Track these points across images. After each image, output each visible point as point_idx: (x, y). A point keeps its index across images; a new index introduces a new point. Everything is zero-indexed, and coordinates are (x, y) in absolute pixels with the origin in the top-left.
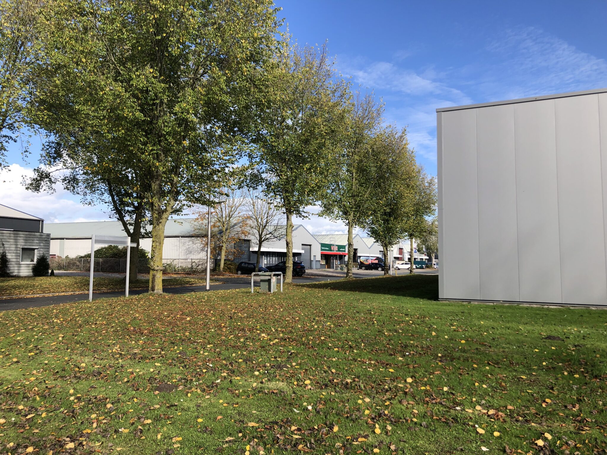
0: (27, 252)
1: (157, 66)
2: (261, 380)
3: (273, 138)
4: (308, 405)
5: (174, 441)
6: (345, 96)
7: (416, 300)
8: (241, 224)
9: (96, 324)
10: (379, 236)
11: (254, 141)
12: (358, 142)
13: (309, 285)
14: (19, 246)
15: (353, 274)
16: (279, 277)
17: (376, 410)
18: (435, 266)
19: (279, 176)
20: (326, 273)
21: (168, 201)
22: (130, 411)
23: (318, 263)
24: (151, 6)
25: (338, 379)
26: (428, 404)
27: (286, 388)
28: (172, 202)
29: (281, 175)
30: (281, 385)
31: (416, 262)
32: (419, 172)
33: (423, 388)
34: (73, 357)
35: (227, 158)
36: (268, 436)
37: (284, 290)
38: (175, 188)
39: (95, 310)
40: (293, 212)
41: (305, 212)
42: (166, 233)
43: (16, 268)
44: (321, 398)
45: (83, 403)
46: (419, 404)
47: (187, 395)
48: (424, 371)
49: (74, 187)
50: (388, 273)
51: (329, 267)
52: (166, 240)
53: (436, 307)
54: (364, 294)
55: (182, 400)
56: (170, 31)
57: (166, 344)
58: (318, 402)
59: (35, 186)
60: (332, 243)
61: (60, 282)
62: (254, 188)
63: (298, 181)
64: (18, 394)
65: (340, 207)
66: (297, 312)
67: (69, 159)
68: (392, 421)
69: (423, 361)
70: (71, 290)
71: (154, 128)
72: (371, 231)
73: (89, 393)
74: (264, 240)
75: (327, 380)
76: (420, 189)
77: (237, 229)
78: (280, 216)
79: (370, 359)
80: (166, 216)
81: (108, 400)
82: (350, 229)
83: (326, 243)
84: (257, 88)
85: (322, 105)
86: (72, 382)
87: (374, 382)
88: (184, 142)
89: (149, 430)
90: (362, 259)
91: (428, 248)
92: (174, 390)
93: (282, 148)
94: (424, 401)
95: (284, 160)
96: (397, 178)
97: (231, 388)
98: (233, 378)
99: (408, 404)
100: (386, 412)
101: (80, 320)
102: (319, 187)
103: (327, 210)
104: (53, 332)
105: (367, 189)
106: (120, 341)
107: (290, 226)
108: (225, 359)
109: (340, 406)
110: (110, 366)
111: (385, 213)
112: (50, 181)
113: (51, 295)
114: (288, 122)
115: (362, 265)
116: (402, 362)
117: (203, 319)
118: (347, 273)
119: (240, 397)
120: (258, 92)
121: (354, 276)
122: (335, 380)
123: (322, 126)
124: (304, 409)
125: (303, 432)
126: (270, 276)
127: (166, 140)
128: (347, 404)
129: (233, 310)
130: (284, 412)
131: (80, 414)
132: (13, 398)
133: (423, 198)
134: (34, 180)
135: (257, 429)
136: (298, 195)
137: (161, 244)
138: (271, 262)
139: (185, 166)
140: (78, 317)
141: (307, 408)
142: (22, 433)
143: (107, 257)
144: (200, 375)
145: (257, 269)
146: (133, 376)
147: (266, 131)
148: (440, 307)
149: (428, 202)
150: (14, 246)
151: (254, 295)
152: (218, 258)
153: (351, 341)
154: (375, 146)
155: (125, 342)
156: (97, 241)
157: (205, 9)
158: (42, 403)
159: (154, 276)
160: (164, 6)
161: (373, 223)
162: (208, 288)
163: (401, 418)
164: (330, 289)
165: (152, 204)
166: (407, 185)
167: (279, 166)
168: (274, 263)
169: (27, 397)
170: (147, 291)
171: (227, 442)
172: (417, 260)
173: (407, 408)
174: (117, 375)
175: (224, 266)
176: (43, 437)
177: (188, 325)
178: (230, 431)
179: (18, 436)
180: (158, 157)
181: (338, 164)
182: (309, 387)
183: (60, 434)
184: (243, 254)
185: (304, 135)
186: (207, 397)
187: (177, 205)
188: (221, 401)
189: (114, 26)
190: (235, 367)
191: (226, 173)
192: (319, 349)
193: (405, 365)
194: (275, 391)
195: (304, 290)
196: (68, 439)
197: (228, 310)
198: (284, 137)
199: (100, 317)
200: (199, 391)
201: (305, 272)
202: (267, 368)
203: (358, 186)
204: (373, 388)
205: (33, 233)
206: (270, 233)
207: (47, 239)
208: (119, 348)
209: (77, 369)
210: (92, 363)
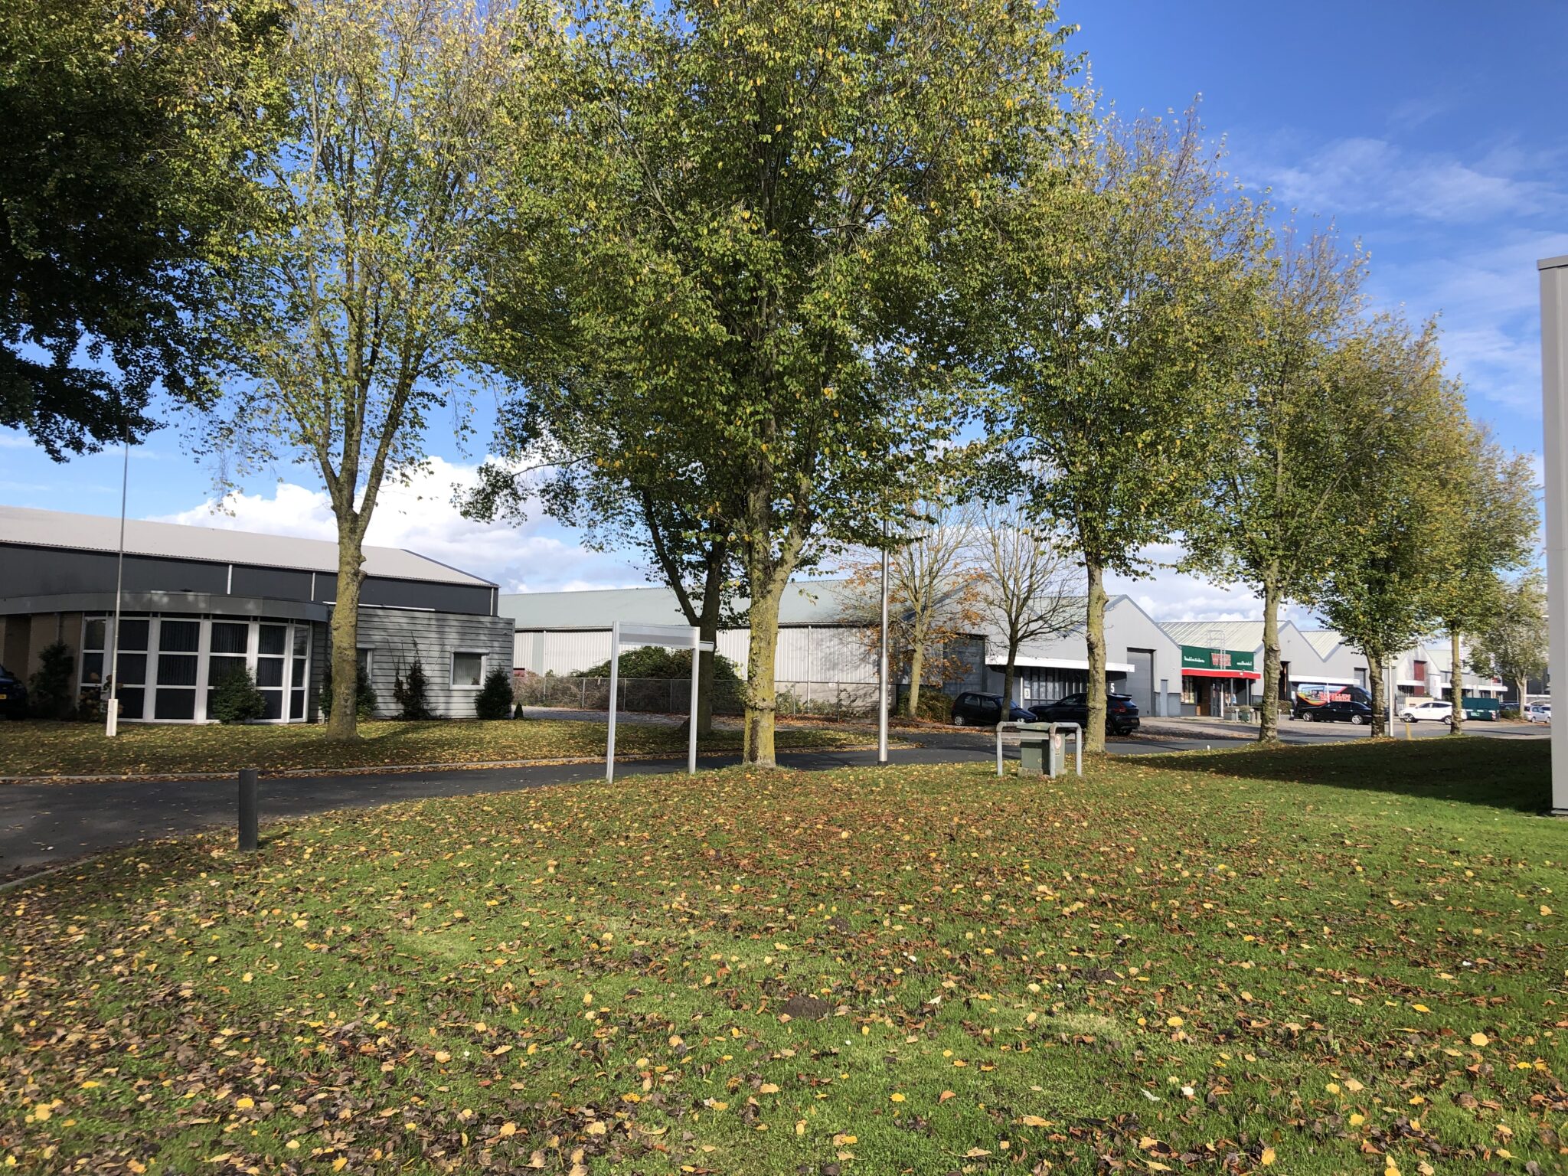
0: (466, 660)
1: (760, 204)
2: (1046, 1006)
3: (1052, 366)
4: (1182, 1084)
5: (837, 1143)
6: (1252, 242)
7: (1481, 811)
8: (961, 594)
9: (627, 837)
10: (1356, 627)
11: (1000, 378)
12: (1291, 365)
13: (1153, 759)
14: (448, 648)
15: (1280, 732)
16: (1071, 736)
17: (1384, 1117)
18: (1530, 715)
19: (1066, 466)
20: (1197, 729)
21: (786, 538)
22: (726, 1057)
23: (1174, 700)
24: (747, 58)
25: (1260, 1021)
26: (1542, 1113)
27: (1117, 1031)
28: (796, 540)
29: (1073, 463)
30: (1103, 1023)
31: (1468, 703)
32: (1476, 442)
33: (1522, 1065)
34: (582, 915)
35: (932, 426)
36: (1077, 1155)
37: (1085, 769)
38: (805, 506)
39: (621, 803)
40: (1106, 560)
41: (1139, 562)
42: (783, 619)
43: (442, 699)
44: (1217, 1069)
45: (616, 1029)
46: (1514, 1110)
47: (859, 1030)
48: (1524, 1018)
49: (566, 509)
50: (1383, 731)
51: (1206, 712)
52: (784, 633)
53: (1542, 831)
54: (1318, 790)
55: (848, 1042)
56: (795, 115)
57: (797, 897)
58: (1211, 1078)
59: (482, 506)
60: (1214, 645)
61: (536, 733)
62: (1001, 501)
63: (1119, 477)
64: (472, 995)
65: (1240, 546)
66: (1128, 833)
67: (554, 442)
68: (1434, 1152)
69: (1518, 987)
70: (562, 753)
71: (754, 359)
72: (1330, 612)
73: (625, 1006)
74: (1023, 637)
75: (1231, 1022)
76: (1479, 493)
77: (952, 606)
78: (1065, 572)
79: (1352, 972)
80: (783, 575)
81: (672, 1026)
82: (1271, 606)
83: (1198, 645)
84: (1012, 240)
85: (1186, 271)
86: (586, 977)
87: (1372, 1037)
88: (826, 391)
89: (774, 1109)
90: (1303, 691)
91: (1504, 661)
92: (826, 1016)
93: (1074, 392)
94: (1529, 1101)
95: (1080, 423)
96: (1409, 461)
97: (972, 1022)
98: (972, 995)
99: (1482, 1107)
100: (1415, 1125)
101: (590, 827)
102: (1180, 493)
103: (1203, 555)
104: (534, 853)
105: (1320, 495)
106: (687, 881)
107: (1099, 598)
108: (947, 945)
109: (1274, 1094)
110: (669, 945)
111: (1373, 561)
112: (515, 494)
113: (518, 764)
114: (1090, 322)
115: (1301, 708)
116: (1453, 987)
117: (881, 837)
118: (1263, 730)
119: (996, 1046)
120: (1014, 250)
121: (1281, 737)
122: (1254, 1023)
123: (1187, 327)
124: (1172, 1093)
125: (1174, 1155)
126: (1048, 732)
127: (784, 387)
128: (1294, 1092)
129: (956, 819)
130: (1117, 1097)
131: (611, 1054)
132: (463, 1004)
133: (1489, 517)
134: (479, 492)
135: (1046, 1134)
136: (1120, 516)
137: (770, 643)
138: (1043, 697)
139: (827, 450)
140: (585, 819)
141: (1181, 1091)
142: (488, 1087)
143: (639, 674)
144: (889, 981)
145: (1005, 712)
146: (724, 972)
147: (1031, 350)
148: (1557, 833)
149: (1507, 526)
150: (437, 648)
151: (1007, 782)
152: (905, 682)
153: (1292, 918)
154: (1341, 375)
155: (698, 886)
156: (624, 638)
157: (877, 50)
158: (526, 1021)
159: (755, 723)
160: (778, 55)
161: (1336, 590)
162: (883, 758)
163: (1461, 1146)
164: (1217, 773)
165: (750, 547)
166: (1441, 481)
167: (1066, 440)
168: (1050, 697)
169: (493, 1006)
170: (739, 760)
171: (970, 1160)
172: (1469, 695)
173: (1478, 1118)
174: (687, 968)
175: (920, 702)
176: (534, 1102)
177: (846, 851)
178: (978, 1131)
179: (479, 1095)
180: (763, 431)
181: (1233, 428)
182: (1182, 1035)
183: (571, 1098)
184: (967, 672)
185: (1136, 353)
186: (911, 1039)
187: (807, 548)
188: (948, 1053)
189: (662, 115)
190: (975, 969)
191: (928, 465)
192: (1201, 936)
193: (1463, 997)
194: (1089, 1039)
195: (1141, 772)
196: (590, 1112)
197: (942, 819)
198: (1082, 362)
199: (635, 821)
200: (889, 1022)
201: (1138, 723)
202: (1060, 976)
203: (1290, 487)
204: (1368, 1052)
205: (475, 618)
206: (1041, 618)
207: (507, 632)
208: (687, 899)
209: (595, 946)
210: (628, 933)
